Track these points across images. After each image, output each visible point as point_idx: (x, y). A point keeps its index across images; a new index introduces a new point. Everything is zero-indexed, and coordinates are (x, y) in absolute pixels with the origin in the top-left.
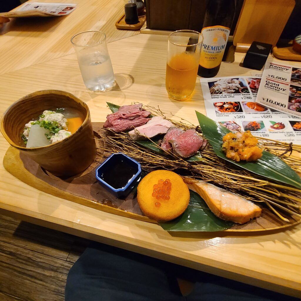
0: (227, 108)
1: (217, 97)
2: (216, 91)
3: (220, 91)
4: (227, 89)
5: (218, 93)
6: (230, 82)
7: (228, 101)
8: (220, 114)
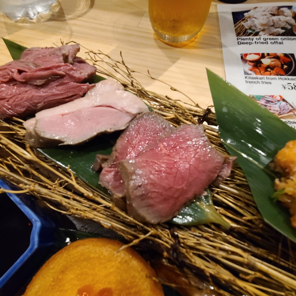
0: (268, 67)
1: (249, 41)
2: (247, 29)
3: (254, 30)
4: (268, 28)
5: (250, 34)
6: (276, 13)
7: (271, 52)
8: (253, 78)
